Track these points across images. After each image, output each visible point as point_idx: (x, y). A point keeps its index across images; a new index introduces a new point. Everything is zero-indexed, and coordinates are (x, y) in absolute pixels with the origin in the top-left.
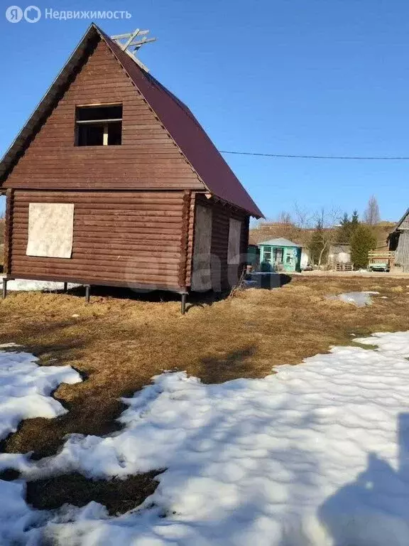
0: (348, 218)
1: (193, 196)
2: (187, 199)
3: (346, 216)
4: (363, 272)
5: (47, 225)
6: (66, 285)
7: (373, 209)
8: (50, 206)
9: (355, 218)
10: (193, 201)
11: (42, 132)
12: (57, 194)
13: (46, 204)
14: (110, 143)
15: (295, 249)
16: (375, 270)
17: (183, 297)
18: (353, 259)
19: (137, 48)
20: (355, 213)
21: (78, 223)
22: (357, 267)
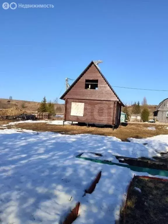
0: (136, 104)
1: (116, 103)
2: (115, 103)
3: (135, 103)
4: (146, 123)
5: (77, 108)
6: (72, 122)
7: (145, 101)
8: (78, 103)
9: (138, 104)
10: (116, 104)
11: (76, 85)
12: (80, 100)
13: (76, 103)
14: (91, 88)
15: (124, 115)
16: (150, 122)
17: (113, 127)
18: (142, 118)
19: (98, 64)
20: (139, 102)
21: (85, 108)
22: (144, 121)
